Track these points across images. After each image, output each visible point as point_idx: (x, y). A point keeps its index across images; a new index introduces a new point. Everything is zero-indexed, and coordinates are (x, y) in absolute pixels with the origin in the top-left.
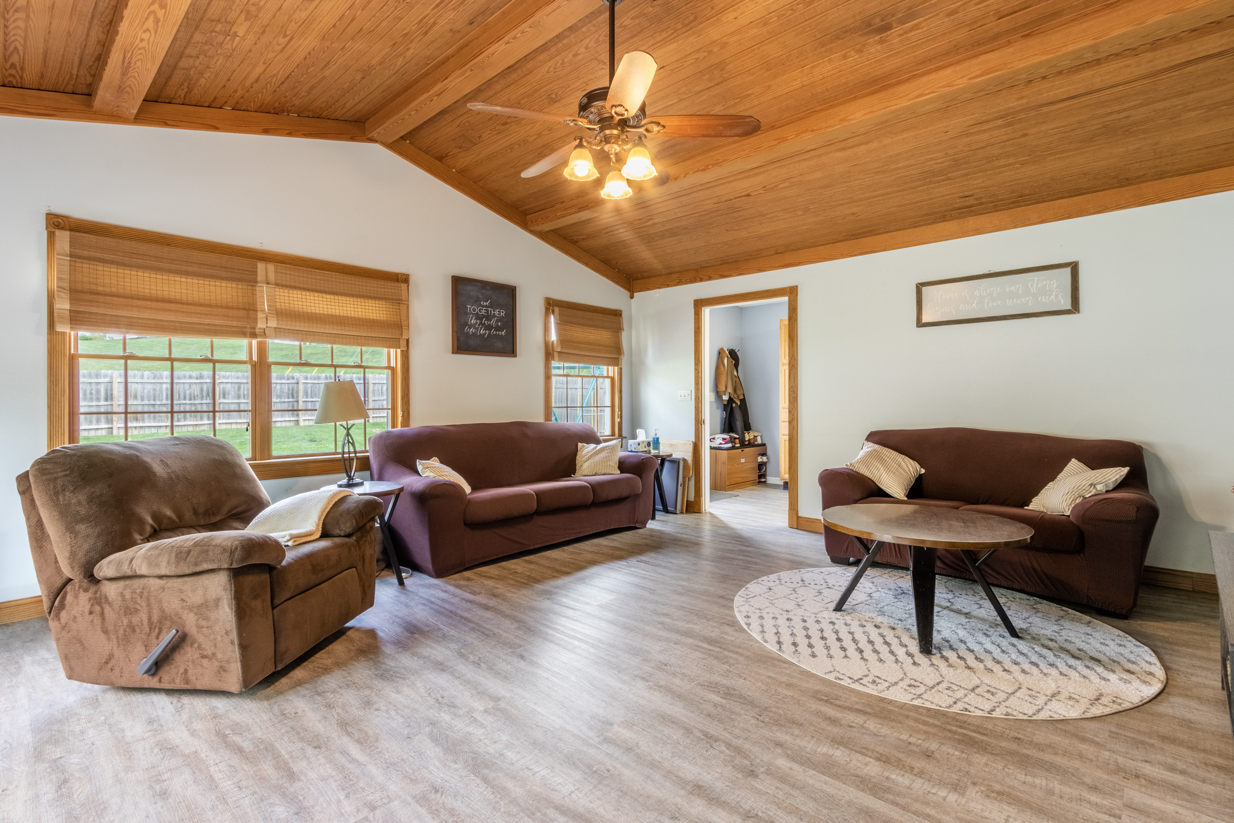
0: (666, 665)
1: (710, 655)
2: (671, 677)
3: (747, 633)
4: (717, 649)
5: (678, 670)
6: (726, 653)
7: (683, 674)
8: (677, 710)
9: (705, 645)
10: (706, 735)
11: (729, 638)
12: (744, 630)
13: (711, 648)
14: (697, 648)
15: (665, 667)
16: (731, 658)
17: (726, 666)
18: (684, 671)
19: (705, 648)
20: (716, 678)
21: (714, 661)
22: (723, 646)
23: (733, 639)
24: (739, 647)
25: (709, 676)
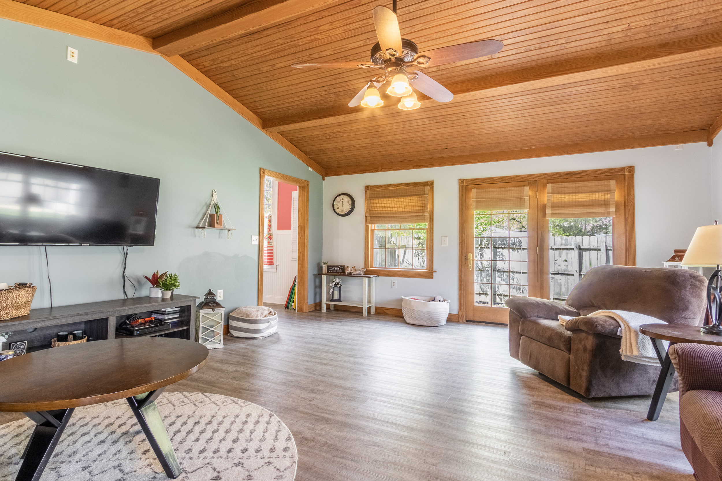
0: (350, 400)
1: (323, 409)
2: (345, 394)
3: (292, 432)
4: (317, 414)
5: (342, 398)
6: (311, 412)
7: (338, 396)
8: (338, 382)
9: (327, 416)
10: (324, 376)
11: (307, 425)
12: (293, 435)
13: (322, 415)
14: (332, 413)
15: (350, 398)
16: (308, 409)
17: (312, 403)
18: (338, 398)
19: (327, 413)
20: (319, 396)
21: (320, 405)
22: (313, 417)
23: (305, 424)
24: (302, 417)
25: (323, 397)
